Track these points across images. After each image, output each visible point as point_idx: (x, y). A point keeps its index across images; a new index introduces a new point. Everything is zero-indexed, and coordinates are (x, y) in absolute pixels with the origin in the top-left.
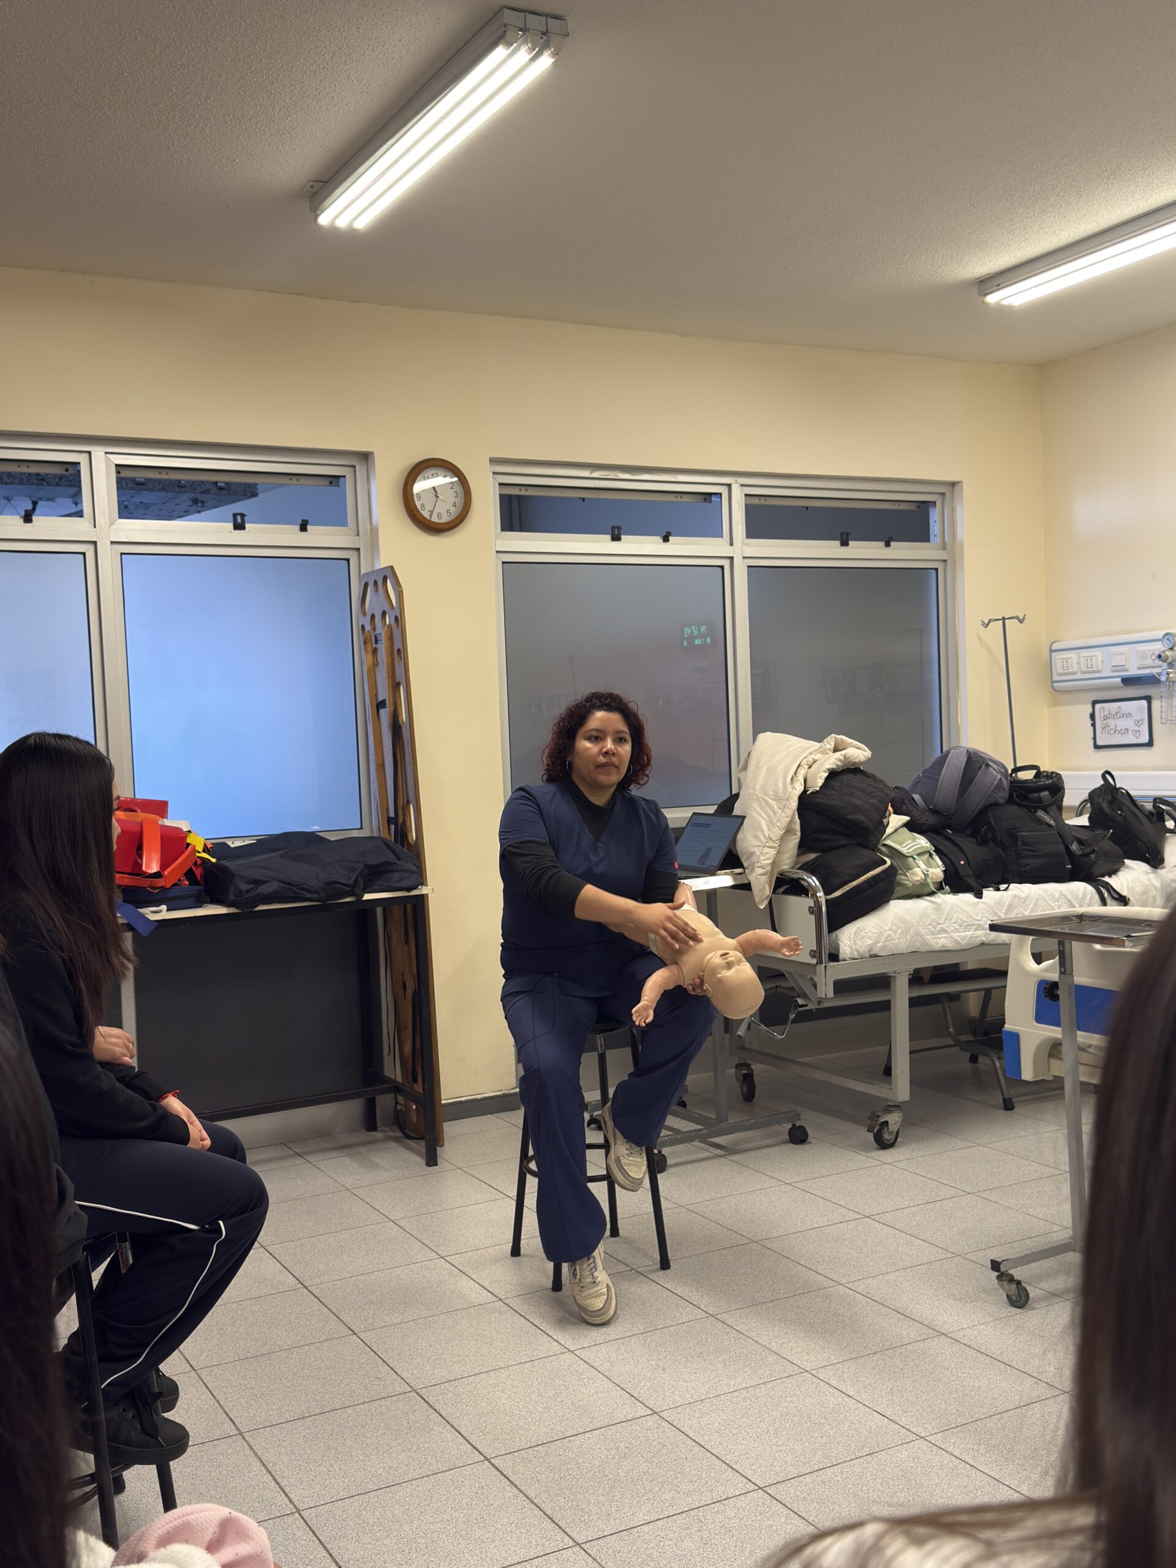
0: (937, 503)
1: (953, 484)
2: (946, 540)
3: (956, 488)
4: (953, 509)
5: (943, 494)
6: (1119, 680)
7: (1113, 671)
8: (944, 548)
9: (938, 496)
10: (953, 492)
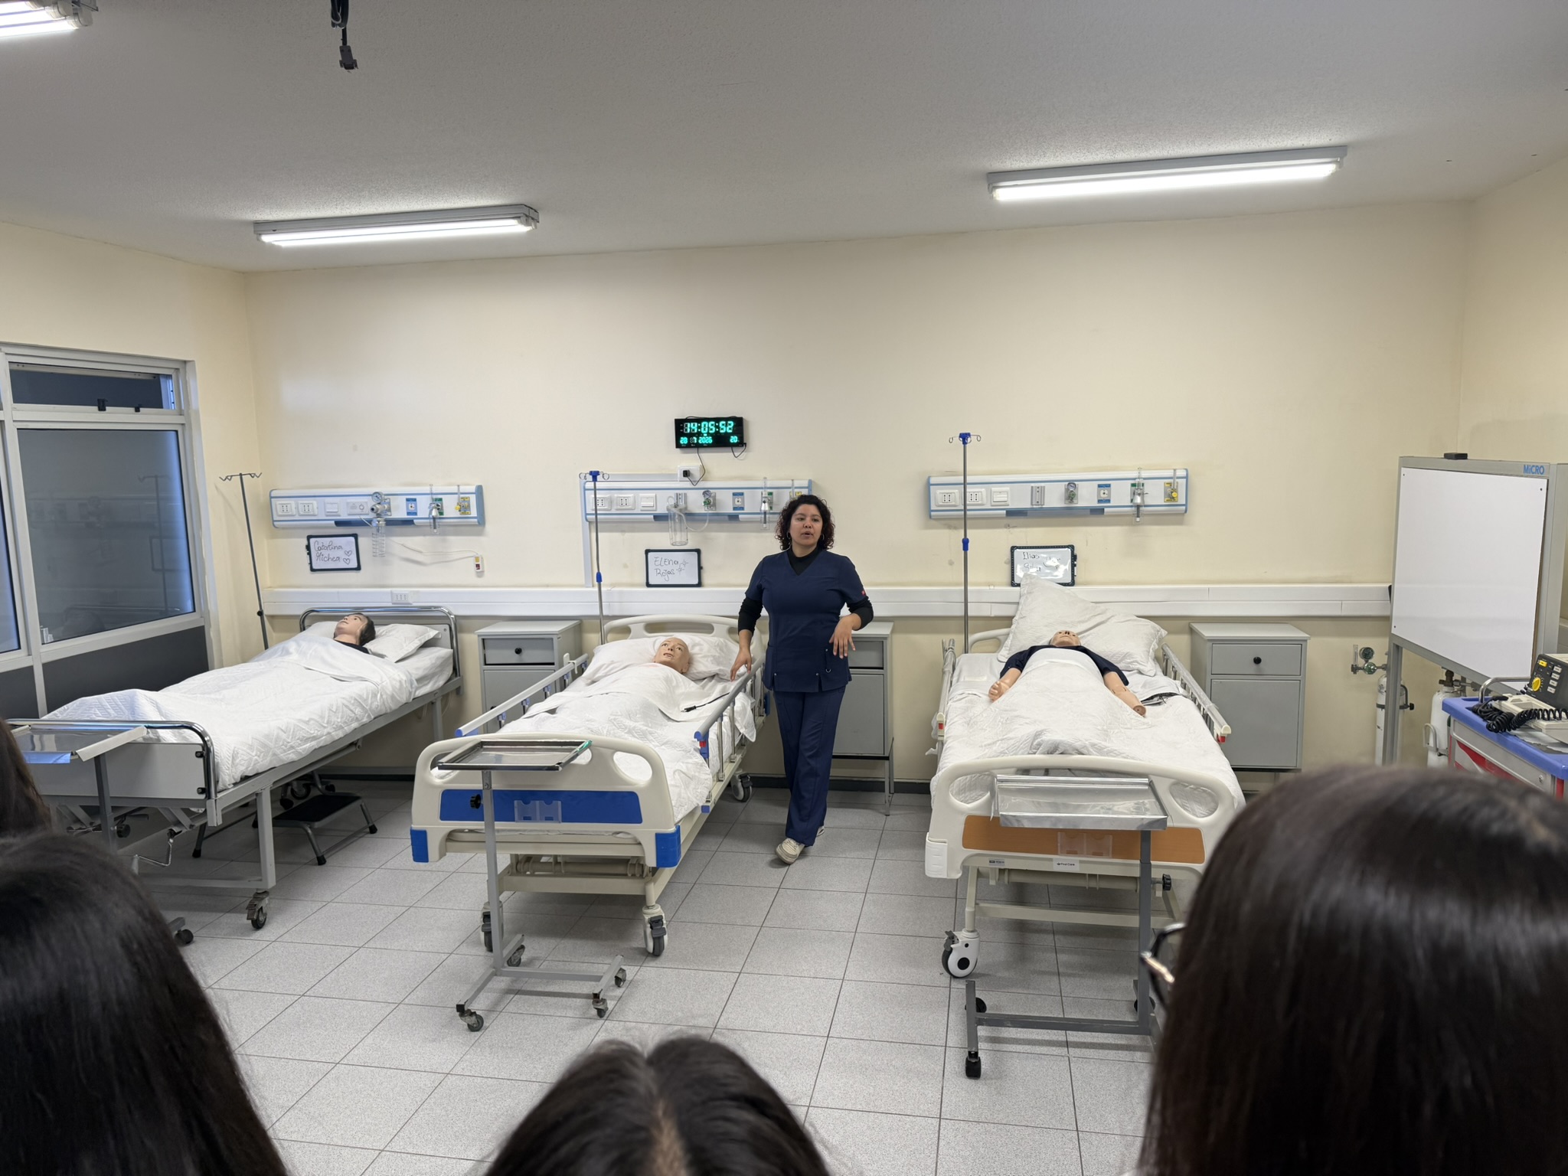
0: (173, 376)
1: (185, 362)
2: (183, 408)
3: (188, 366)
4: (186, 383)
5: (177, 369)
6: (333, 522)
7: (327, 516)
8: (181, 414)
9: (173, 370)
10: (185, 368)
